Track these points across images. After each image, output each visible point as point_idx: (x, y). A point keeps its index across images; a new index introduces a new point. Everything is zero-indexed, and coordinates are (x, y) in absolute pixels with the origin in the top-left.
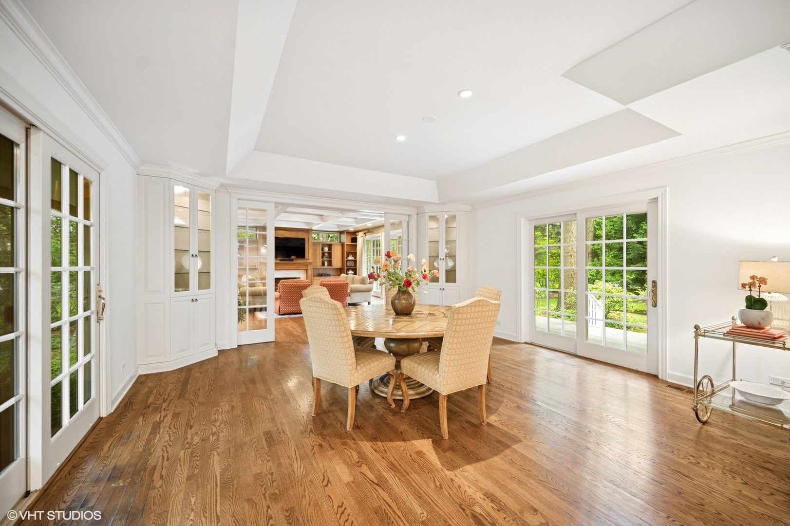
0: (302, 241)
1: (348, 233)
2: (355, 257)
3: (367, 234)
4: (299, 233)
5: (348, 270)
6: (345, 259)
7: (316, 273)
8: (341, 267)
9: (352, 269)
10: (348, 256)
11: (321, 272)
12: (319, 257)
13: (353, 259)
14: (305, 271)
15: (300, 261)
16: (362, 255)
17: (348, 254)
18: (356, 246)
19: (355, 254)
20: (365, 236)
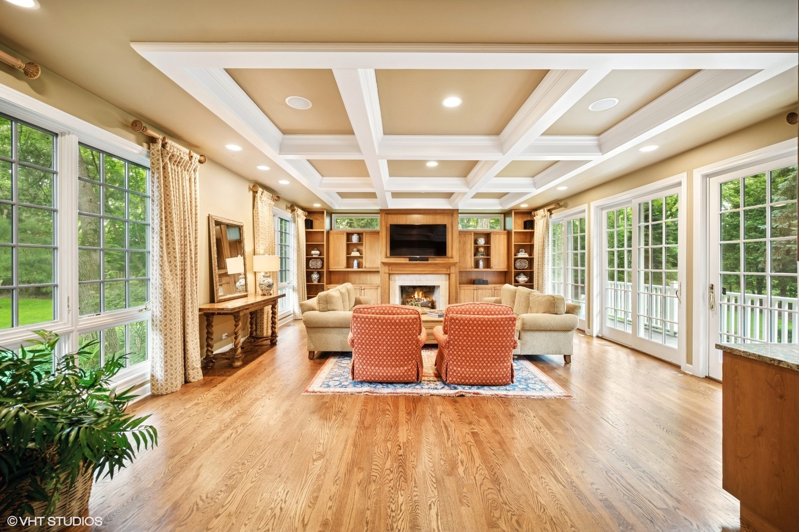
0: (441, 229)
1: (519, 213)
2: (531, 253)
3: (553, 212)
4: (438, 217)
5: (517, 274)
6: (513, 257)
7: (464, 279)
8: (506, 270)
9: (525, 274)
10: (517, 252)
11: (474, 277)
12: (469, 255)
13: (526, 256)
14: (447, 277)
15: (439, 260)
16: (543, 249)
17: (519, 248)
18: (532, 234)
19: (530, 249)
20: (551, 214)
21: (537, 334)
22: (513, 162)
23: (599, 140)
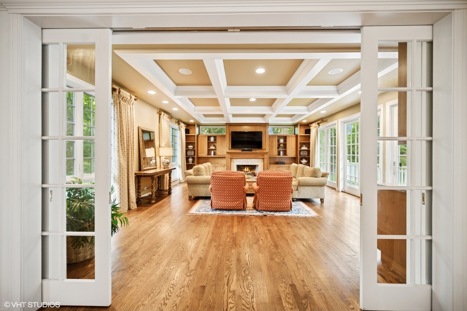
0: (259, 134)
1: (302, 125)
2: (309, 147)
3: (320, 124)
4: (258, 127)
5: (301, 159)
6: (299, 149)
7: (272, 161)
8: (295, 156)
9: (306, 159)
10: (301, 146)
11: (277, 160)
12: (275, 148)
13: (306, 148)
14: (263, 160)
15: (258, 151)
16: (315, 145)
17: (302, 144)
18: (309, 136)
19: (308, 145)
20: (319, 126)
21: (306, 188)
22: (294, 99)
23: (337, 88)
